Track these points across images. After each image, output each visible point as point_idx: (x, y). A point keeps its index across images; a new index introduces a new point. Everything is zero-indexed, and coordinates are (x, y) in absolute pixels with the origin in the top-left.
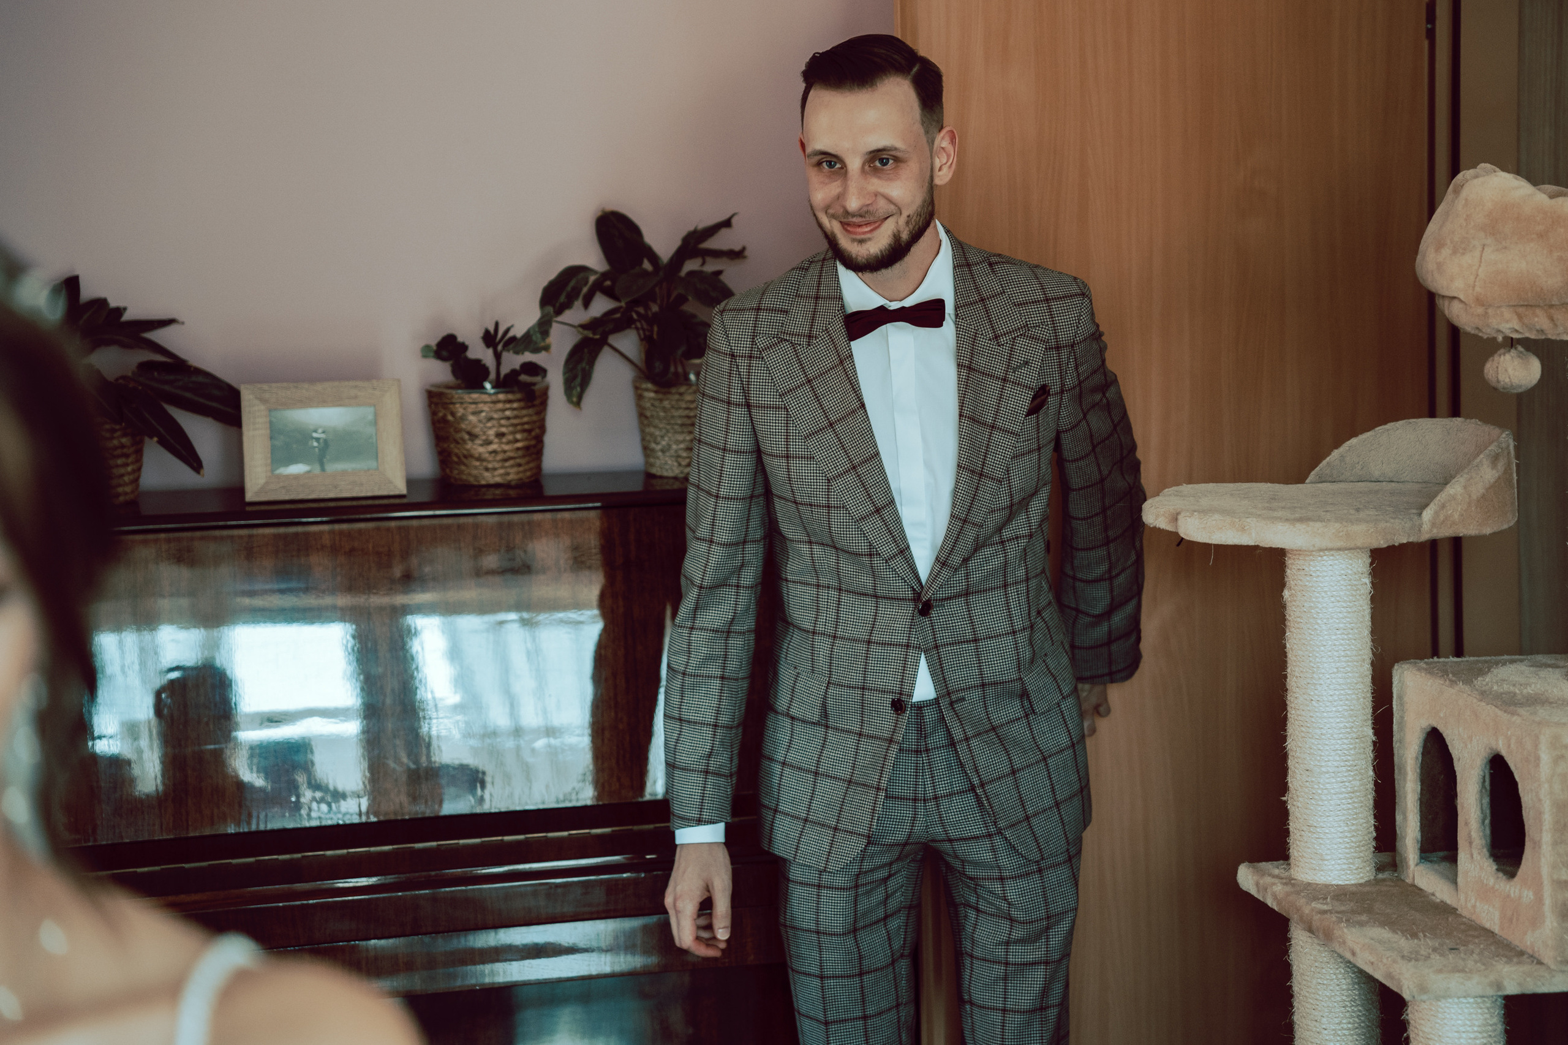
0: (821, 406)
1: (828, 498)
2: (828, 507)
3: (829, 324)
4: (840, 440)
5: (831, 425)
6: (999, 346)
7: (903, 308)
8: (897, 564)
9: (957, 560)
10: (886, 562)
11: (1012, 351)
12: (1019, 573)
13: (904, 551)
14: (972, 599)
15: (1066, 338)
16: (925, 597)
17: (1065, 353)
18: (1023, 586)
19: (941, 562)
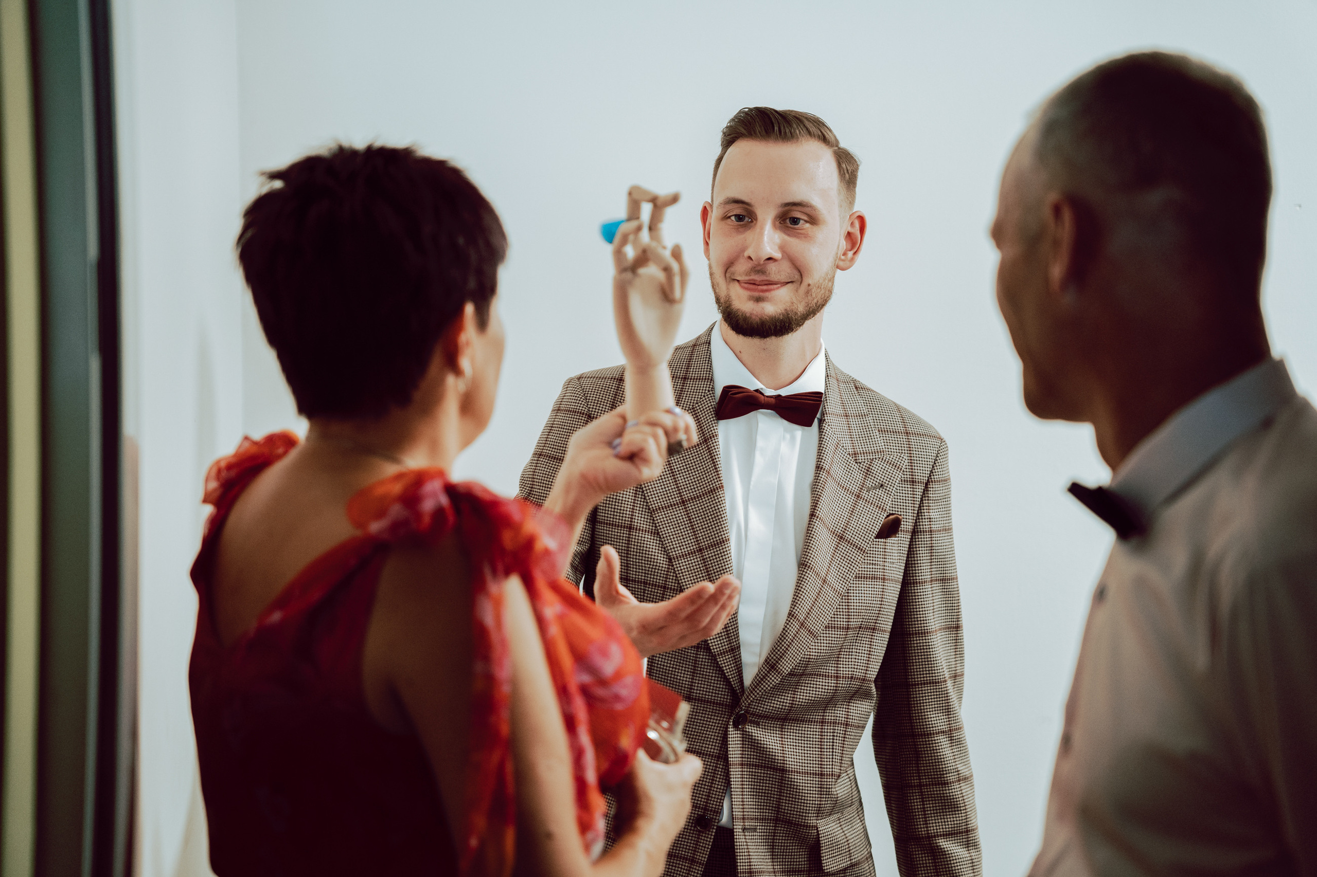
0: (676, 481)
1: (666, 578)
2: (665, 587)
3: (697, 403)
4: (690, 520)
5: (683, 502)
6: (856, 463)
7: (779, 396)
8: (725, 662)
9: (787, 666)
10: (713, 658)
11: (868, 471)
12: (839, 713)
13: (734, 649)
14: (788, 726)
15: (922, 475)
16: (744, 703)
17: (920, 489)
18: (840, 729)
19: (771, 664)
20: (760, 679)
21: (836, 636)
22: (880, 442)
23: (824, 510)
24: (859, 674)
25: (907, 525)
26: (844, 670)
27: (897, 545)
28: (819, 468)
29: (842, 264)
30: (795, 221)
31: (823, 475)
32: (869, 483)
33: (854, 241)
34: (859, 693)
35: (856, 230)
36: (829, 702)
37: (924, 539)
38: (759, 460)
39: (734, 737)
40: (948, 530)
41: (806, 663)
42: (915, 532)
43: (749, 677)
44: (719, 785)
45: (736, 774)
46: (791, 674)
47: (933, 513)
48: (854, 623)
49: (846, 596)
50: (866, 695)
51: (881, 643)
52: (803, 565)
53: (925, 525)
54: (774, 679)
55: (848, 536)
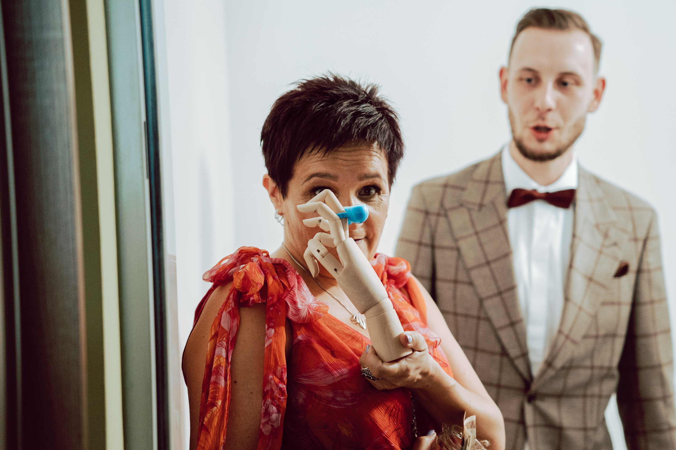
0: (483, 250)
5: (488, 263)
8: (520, 363)
9: (559, 363)
10: (511, 361)
11: (606, 236)
12: (595, 390)
13: (525, 355)
14: (563, 400)
15: (641, 234)
16: (534, 387)
17: (640, 244)
18: (596, 401)
19: (549, 364)
20: (543, 373)
21: (590, 343)
22: (613, 216)
23: (579, 263)
24: (606, 364)
25: (633, 267)
26: (597, 363)
27: (628, 280)
28: (574, 236)
29: (592, 109)
30: (565, 84)
31: (576, 241)
32: (607, 242)
33: (598, 95)
34: (607, 376)
35: (600, 88)
36: (588, 383)
37: (644, 277)
38: (537, 233)
39: (529, 410)
40: (660, 268)
41: (572, 360)
42: (639, 271)
43: (536, 371)
44: (520, 440)
45: (531, 432)
46: (563, 368)
47: (650, 259)
48: (602, 332)
49: (595, 317)
50: (612, 377)
51: (619, 344)
52: (567, 299)
53: (645, 267)
54: (551, 373)
55: (595, 278)
